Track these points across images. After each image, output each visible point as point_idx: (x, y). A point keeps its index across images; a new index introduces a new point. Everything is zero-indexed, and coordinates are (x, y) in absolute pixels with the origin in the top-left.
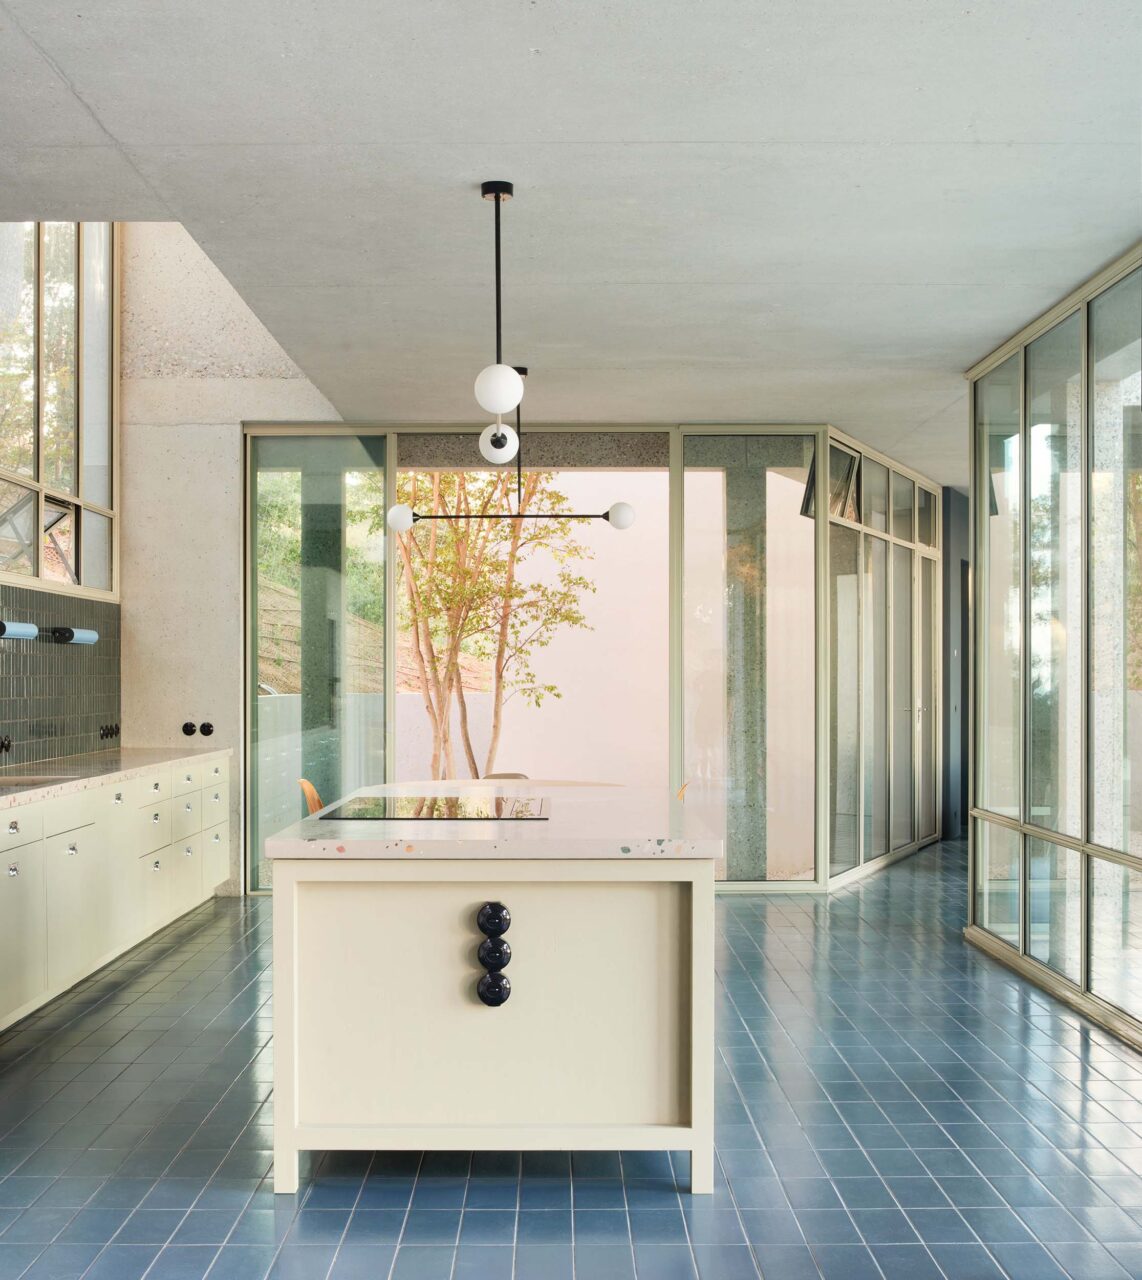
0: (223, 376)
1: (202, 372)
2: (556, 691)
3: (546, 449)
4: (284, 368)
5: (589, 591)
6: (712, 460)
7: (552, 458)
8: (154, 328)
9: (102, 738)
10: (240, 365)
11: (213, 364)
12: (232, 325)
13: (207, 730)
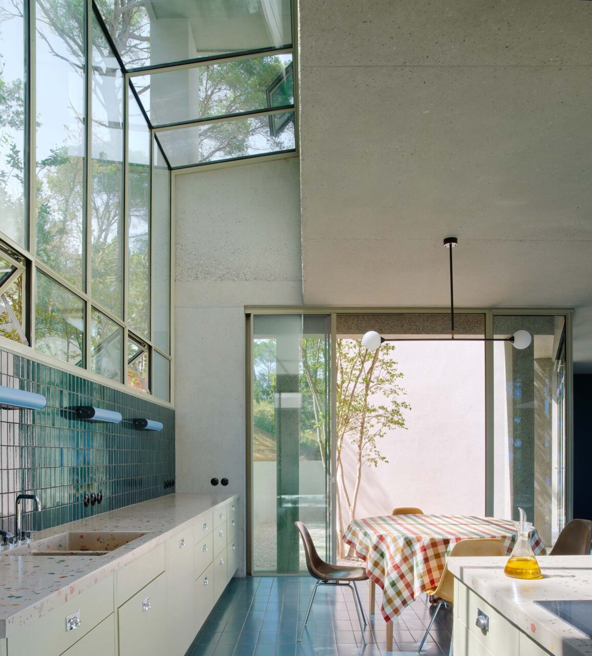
0: (234, 280)
1: (222, 278)
2: (386, 460)
3: (412, 324)
4: (269, 275)
5: (408, 409)
6: (504, 331)
7: (416, 329)
8: (194, 253)
9: (165, 488)
10: (243, 273)
11: (228, 273)
12: (239, 251)
13: (225, 482)
